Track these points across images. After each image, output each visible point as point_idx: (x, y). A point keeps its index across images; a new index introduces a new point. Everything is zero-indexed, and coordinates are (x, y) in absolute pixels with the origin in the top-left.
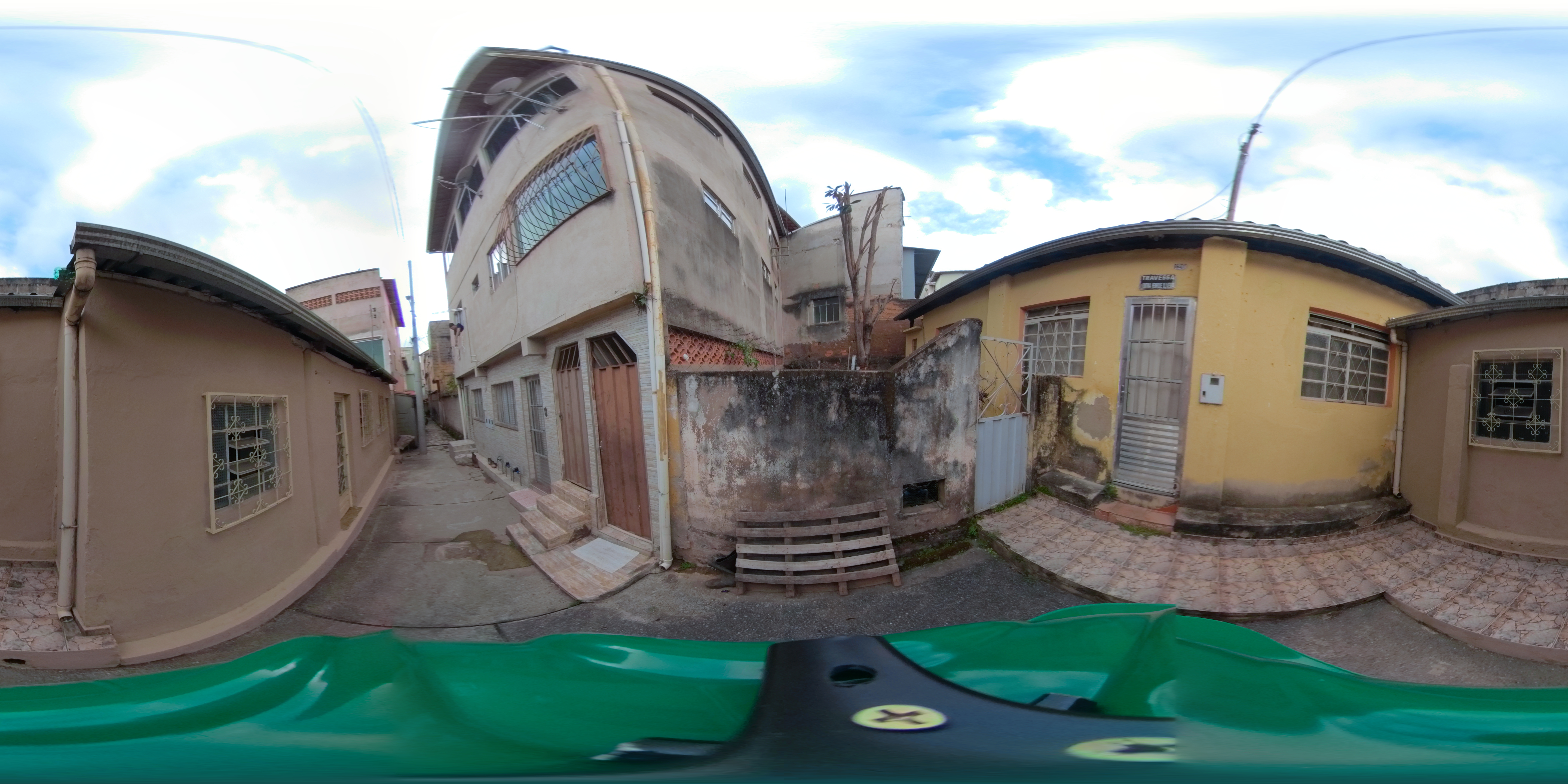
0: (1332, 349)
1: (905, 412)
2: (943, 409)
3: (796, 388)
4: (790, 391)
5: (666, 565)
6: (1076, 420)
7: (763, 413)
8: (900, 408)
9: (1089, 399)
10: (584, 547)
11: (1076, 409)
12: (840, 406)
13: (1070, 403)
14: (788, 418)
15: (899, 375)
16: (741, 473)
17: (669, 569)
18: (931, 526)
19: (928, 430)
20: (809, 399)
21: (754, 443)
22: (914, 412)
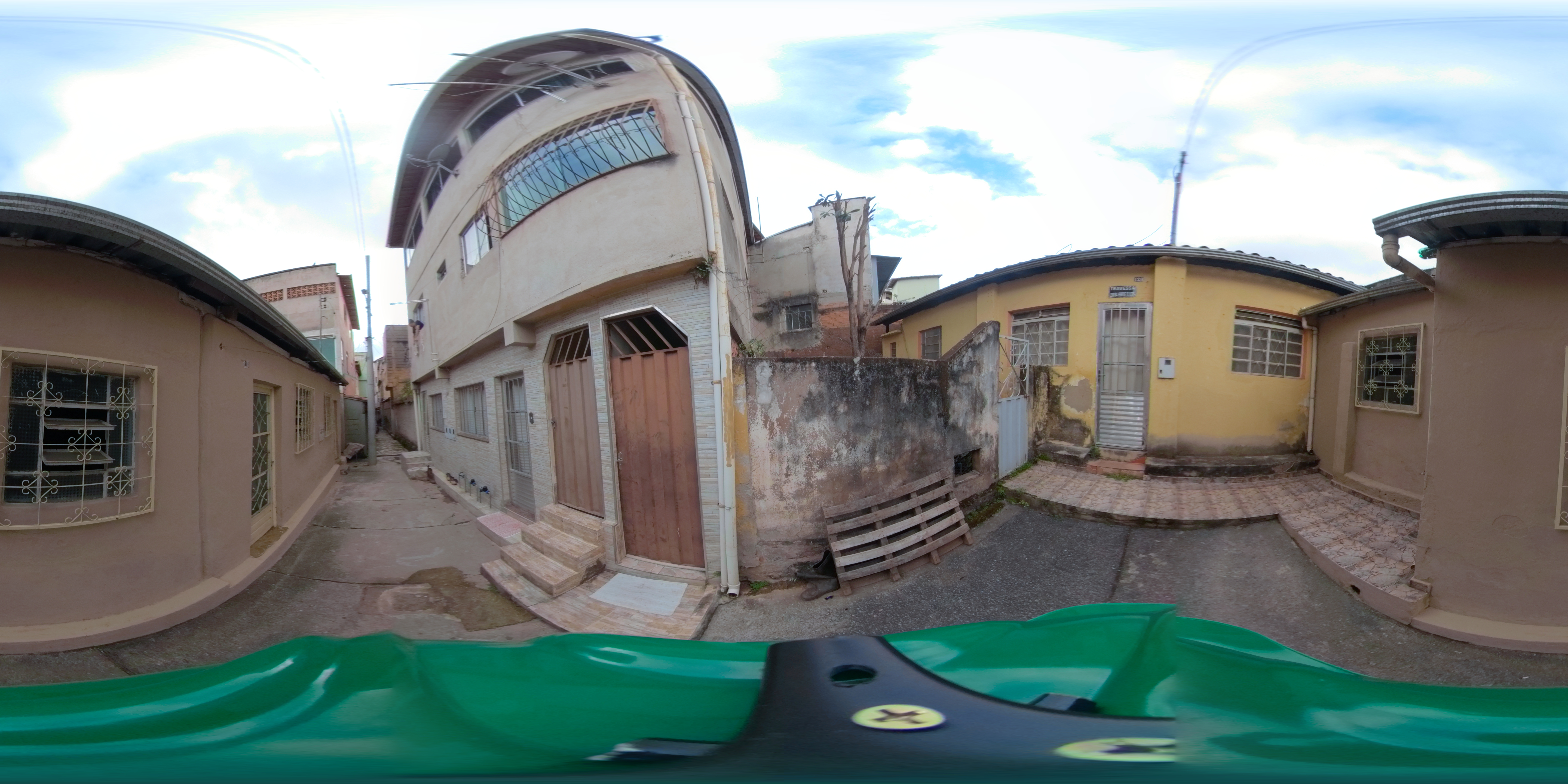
0: (1254, 335)
1: (956, 394)
3: (875, 373)
4: (869, 377)
6: (1063, 399)
7: (844, 399)
9: (1074, 382)
11: (1063, 391)
12: (910, 389)
13: (1057, 386)
14: (867, 403)
15: (951, 363)
20: (886, 384)
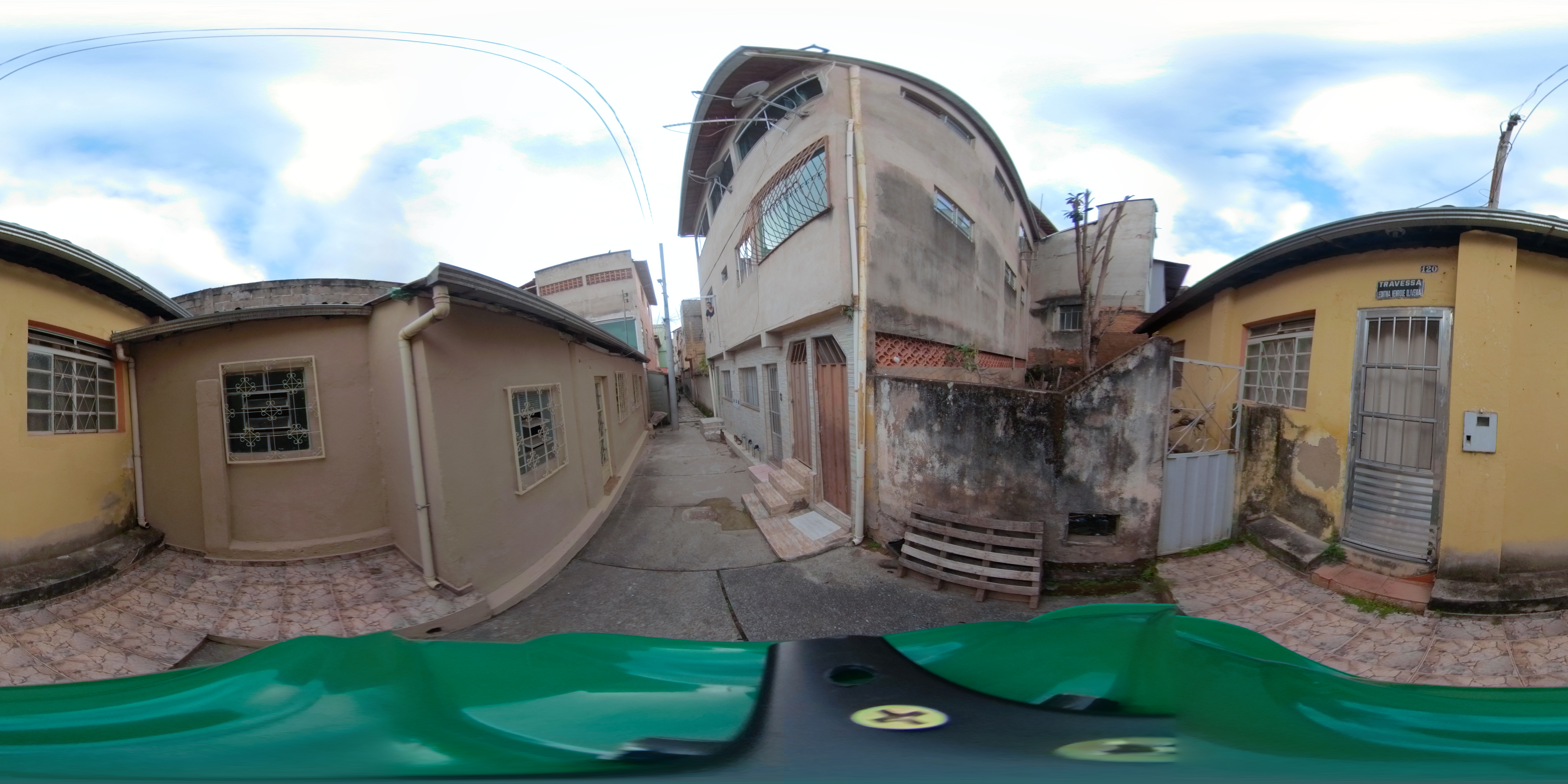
1: (1074, 439)
2: (1120, 440)
3: (967, 400)
4: (961, 403)
5: (857, 541)
7: (939, 420)
8: (1070, 433)
10: (799, 517)
12: (1007, 423)
14: (959, 428)
15: (1069, 397)
16: (919, 470)
17: (859, 545)
18: (1101, 558)
19: (1101, 461)
20: (978, 413)
21: (931, 445)
22: (1085, 439)
